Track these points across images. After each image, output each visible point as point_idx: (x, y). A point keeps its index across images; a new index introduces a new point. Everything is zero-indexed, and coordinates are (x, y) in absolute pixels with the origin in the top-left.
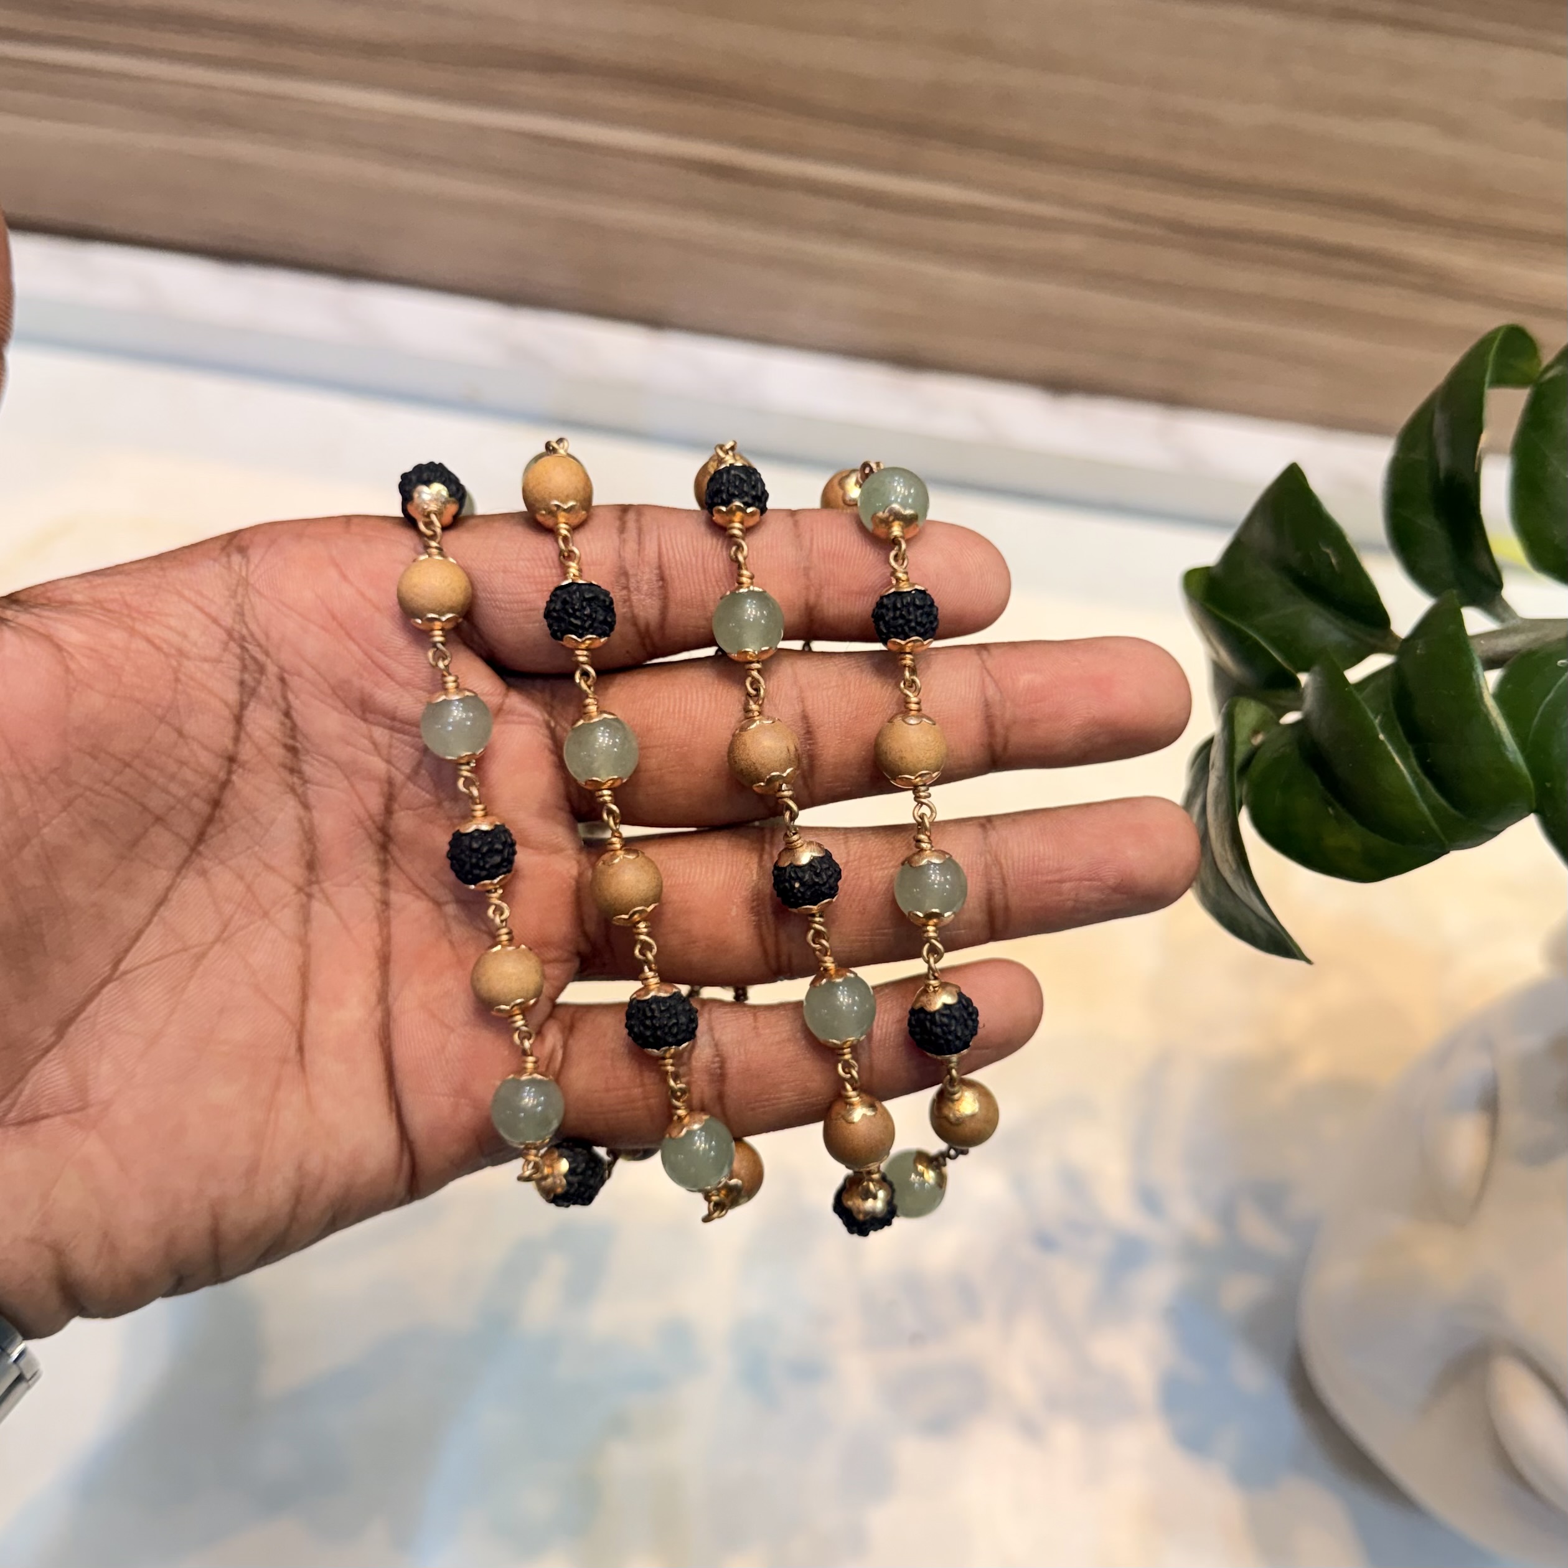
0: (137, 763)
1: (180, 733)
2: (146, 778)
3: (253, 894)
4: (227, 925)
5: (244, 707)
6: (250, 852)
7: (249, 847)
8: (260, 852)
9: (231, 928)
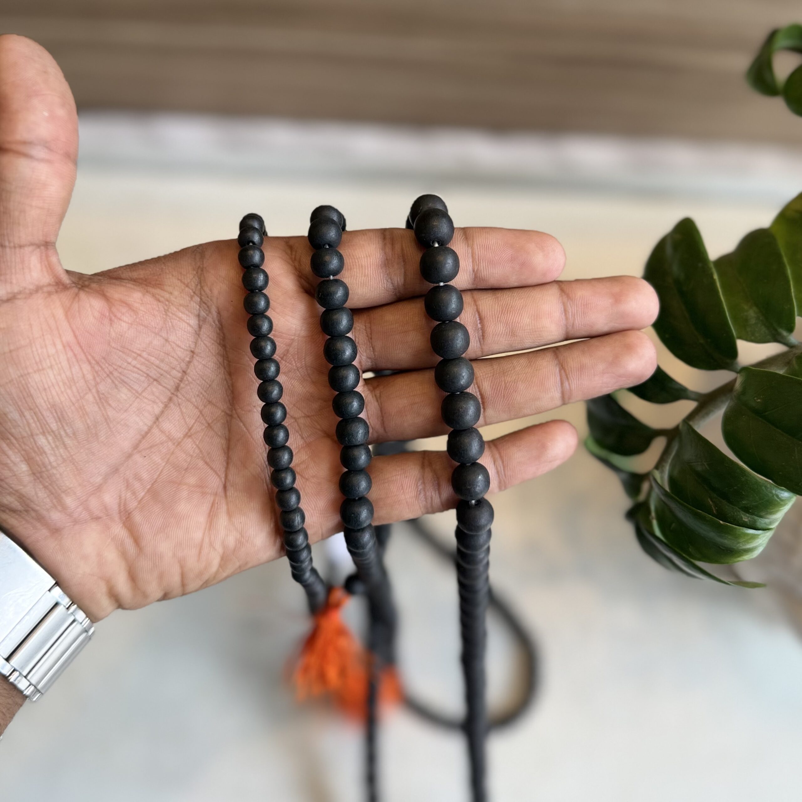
0: (145, 355)
1: (167, 340)
2: (148, 361)
3: (203, 415)
4: (190, 430)
5: (200, 327)
6: (201, 396)
7: (201, 393)
8: (207, 395)
9: (191, 431)
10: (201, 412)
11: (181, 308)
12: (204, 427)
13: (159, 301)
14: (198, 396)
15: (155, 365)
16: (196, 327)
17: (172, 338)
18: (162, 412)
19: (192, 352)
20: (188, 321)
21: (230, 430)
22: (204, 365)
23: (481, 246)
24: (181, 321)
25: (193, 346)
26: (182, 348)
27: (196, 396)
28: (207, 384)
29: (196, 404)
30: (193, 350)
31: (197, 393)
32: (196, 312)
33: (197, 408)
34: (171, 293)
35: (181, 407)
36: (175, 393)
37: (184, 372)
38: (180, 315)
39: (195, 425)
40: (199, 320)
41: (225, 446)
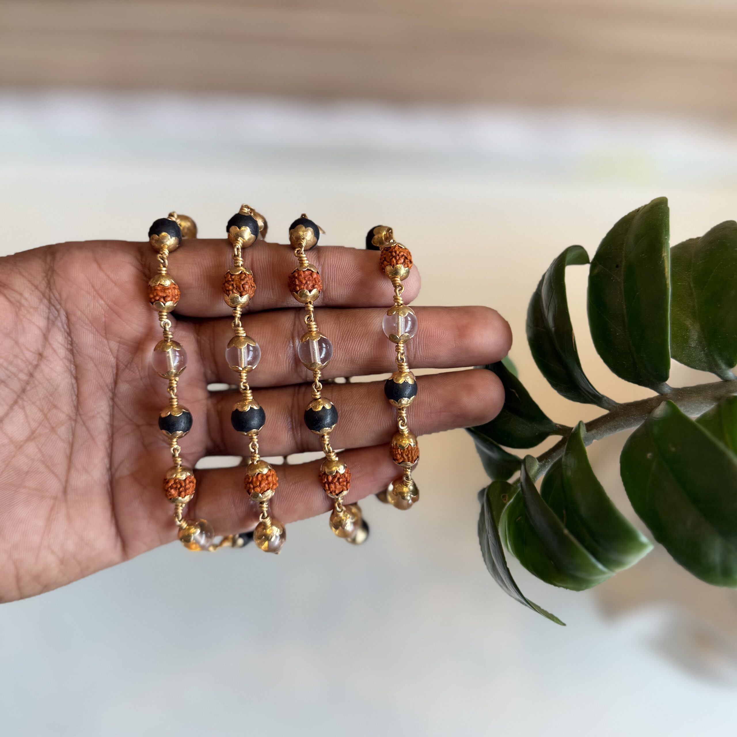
1: (16, 342)
4: (33, 433)
5: (48, 330)
7: (47, 397)
8: (52, 399)
10: (45, 415)
13: (11, 302)
14: (44, 399)
16: (45, 331)
17: (22, 340)
18: (7, 414)
22: (51, 368)
23: (332, 267)
24: (31, 323)
25: (41, 349)
26: (31, 351)
27: (41, 399)
28: (54, 388)
29: (41, 407)
30: (41, 353)
31: (43, 396)
32: (46, 315)
34: (21, 294)
35: (26, 410)
36: (21, 396)
39: (39, 428)
40: (48, 323)
41: (68, 451)
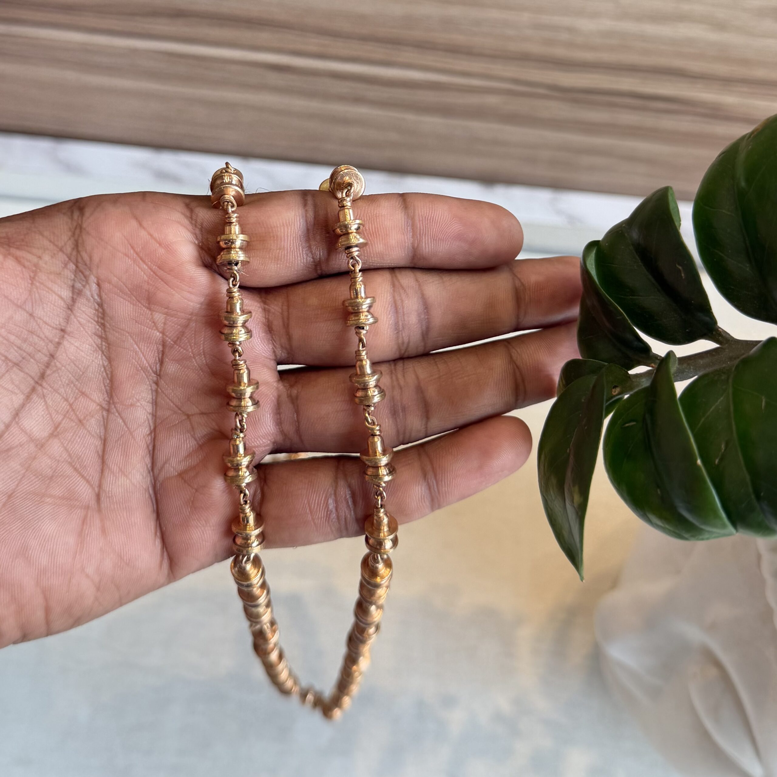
3: (73, 410)
4: (56, 428)
5: (74, 300)
6: (72, 385)
7: (72, 382)
8: (79, 385)
9: (58, 430)
11: (52, 277)
12: (74, 424)
13: (24, 267)
14: (68, 384)
15: (15, 345)
16: (69, 301)
17: (39, 312)
18: (23, 406)
19: (63, 330)
20: (59, 293)
21: (106, 428)
22: (77, 347)
23: (424, 218)
24: (50, 292)
25: (63, 324)
26: (51, 326)
27: (65, 385)
28: (81, 371)
29: (65, 395)
30: (63, 328)
31: (67, 382)
32: (70, 283)
33: (66, 400)
34: (40, 257)
35: (47, 399)
36: (40, 382)
37: (52, 356)
38: (50, 284)
39: (64, 421)
40: (73, 293)
41: (100, 448)
